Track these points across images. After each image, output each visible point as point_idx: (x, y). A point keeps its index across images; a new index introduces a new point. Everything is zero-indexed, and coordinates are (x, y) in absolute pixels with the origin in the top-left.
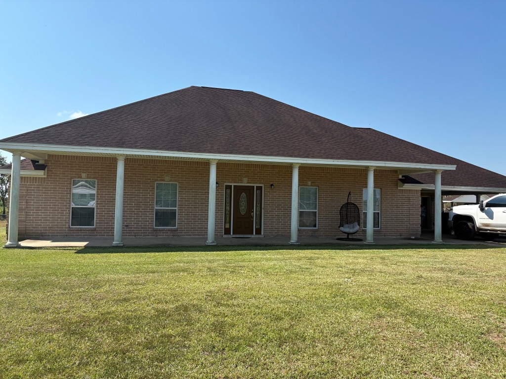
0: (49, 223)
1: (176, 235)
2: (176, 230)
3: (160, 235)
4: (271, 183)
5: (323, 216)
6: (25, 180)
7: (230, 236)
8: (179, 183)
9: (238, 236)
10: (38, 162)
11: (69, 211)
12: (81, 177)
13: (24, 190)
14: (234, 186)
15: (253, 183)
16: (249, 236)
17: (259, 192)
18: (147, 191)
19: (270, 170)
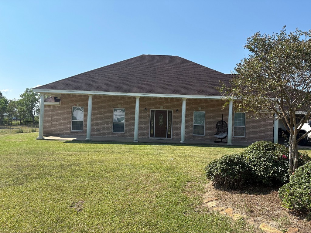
0: (62, 128)
1: (124, 137)
2: (124, 134)
3: (115, 136)
4: (177, 109)
5: (208, 128)
6: (51, 107)
7: (153, 138)
8: (126, 108)
9: (157, 138)
10: (57, 98)
11: (71, 122)
12: (76, 106)
13: (51, 112)
14: (156, 110)
15: (166, 109)
16: (164, 138)
17: (170, 114)
18: (109, 113)
19: (176, 102)
